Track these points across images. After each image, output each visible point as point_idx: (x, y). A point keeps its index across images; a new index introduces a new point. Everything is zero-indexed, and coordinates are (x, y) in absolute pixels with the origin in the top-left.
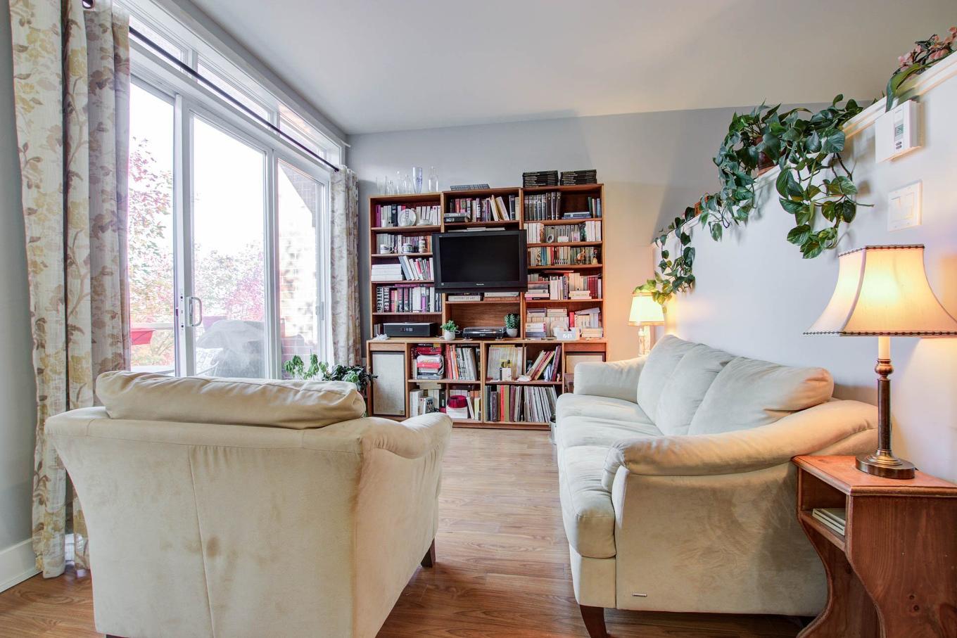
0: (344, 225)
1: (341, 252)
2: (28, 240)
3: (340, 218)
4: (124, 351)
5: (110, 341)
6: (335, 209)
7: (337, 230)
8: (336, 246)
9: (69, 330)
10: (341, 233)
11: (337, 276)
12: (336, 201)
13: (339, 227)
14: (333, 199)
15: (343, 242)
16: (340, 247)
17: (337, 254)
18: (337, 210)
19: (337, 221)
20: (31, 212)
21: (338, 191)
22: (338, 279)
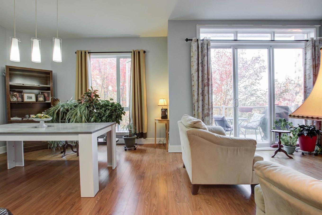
0: (311, 64)
1: (310, 76)
2: (193, 91)
3: (309, 61)
4: (209, 112)
5: (206, 110)
6: (307, 58)
7: (308, 67)
8: (307, 73)
9: (198, 107)
10: (309, 68)
11: (308, 87)
12: (307, 55)
13: (309, 65)
14: (306, 54)
15: (311, 72)
16: (309, 74)
17: (307, 77)
18: (308, 58)
19: (308, 63)
20: (193, 85)
21: (308, 50)
22: (308, 88)
